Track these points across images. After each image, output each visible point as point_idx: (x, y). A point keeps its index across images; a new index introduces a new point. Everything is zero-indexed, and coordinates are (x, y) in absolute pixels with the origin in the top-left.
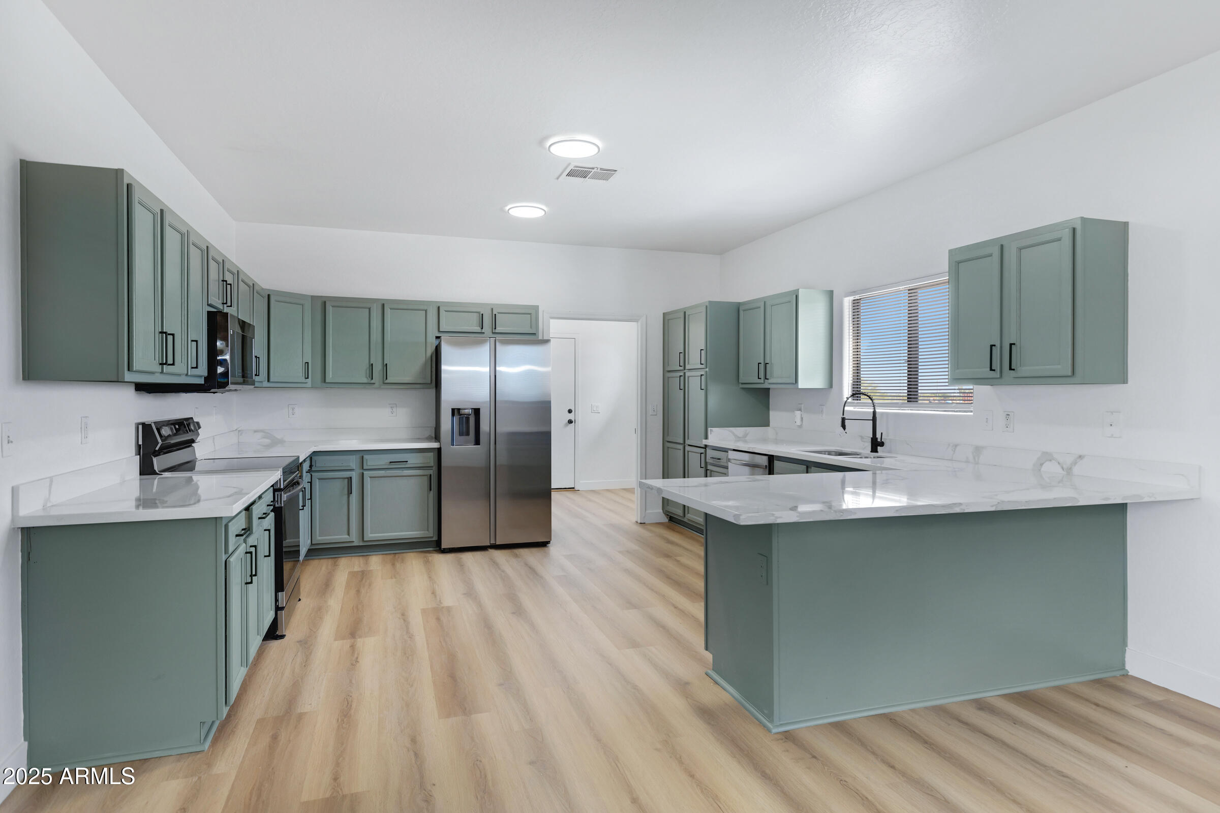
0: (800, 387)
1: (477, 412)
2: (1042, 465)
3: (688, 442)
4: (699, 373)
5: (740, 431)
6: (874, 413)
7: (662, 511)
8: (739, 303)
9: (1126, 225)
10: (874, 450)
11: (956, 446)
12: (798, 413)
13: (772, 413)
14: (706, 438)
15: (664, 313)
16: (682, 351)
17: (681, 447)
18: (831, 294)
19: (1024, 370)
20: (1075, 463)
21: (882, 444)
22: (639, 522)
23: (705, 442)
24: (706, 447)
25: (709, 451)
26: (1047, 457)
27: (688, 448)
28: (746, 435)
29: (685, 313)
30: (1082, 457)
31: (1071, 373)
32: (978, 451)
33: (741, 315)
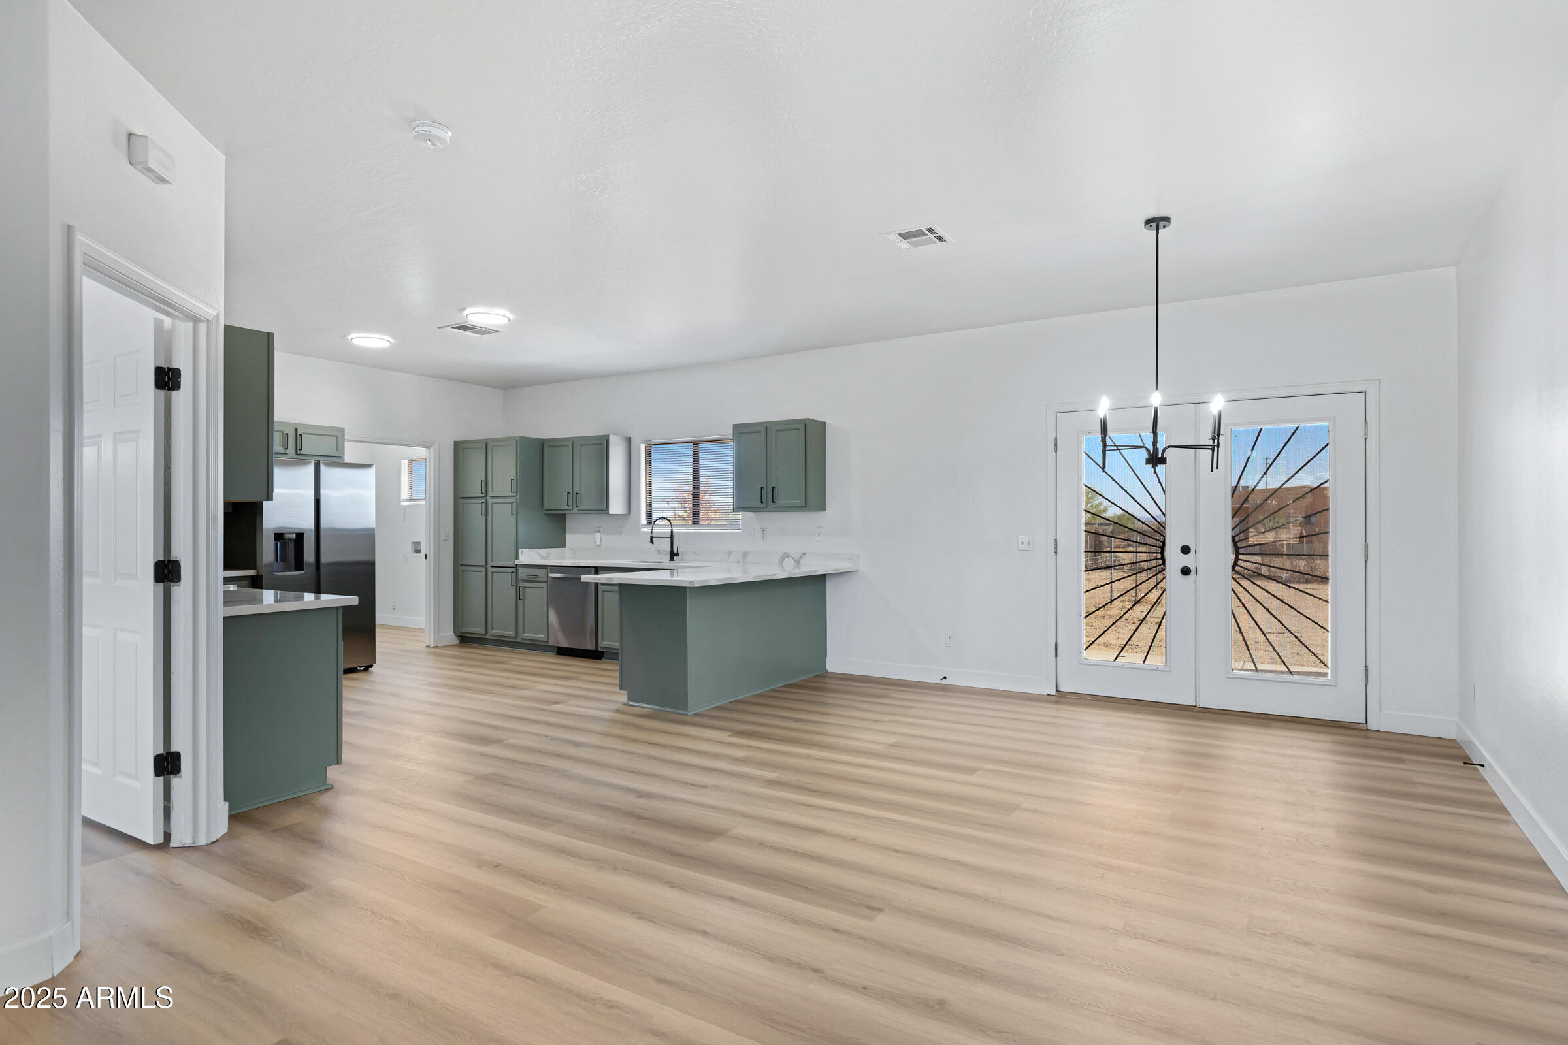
0: (610, 513)
1: (300, 536)
2: (783, 560)
3: (490, 563)
4: (510, 500)
5: (544, 551)
6: (672, 532)
7: (453, 634)
8: (543, 440)
9: (825, 423)
10: (672, 559)
11: (731, 552)
12: (598, 535)
13: (568, 536)
14: (517, 558)
15: (457, 444)
16: (484, 479)
17: (483, 569)
18: (629, 440)
19: (780, 502)
20: (801, 557)
21: (677, 555)
22: (432, 645)
23: (517, 562)
24: (516, 566)
25: (521, 571)
26: (786, 555)
27: (490, 570)
28: (549, 555)
29: (486, 444)
30: (804, 554)
31: (804, 505)
32: (745, 554)
33: (546, 450)
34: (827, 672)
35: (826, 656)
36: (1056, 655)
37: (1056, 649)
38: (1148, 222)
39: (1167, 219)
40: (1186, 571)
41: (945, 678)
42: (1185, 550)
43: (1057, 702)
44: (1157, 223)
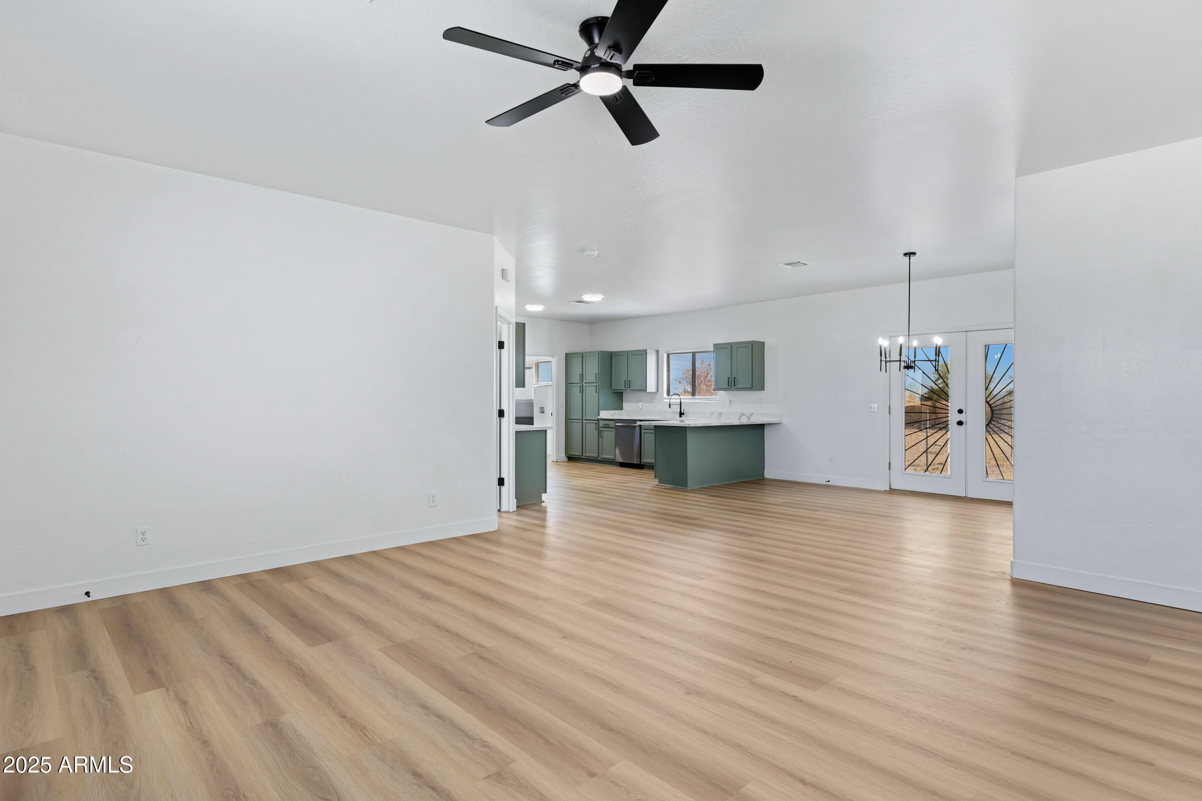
0: (648, 391)
2: (741, 417)
3: (584, 418)
4: (595, 384)
5: (612, 412)
6: (681, 402)
7: (564, 455)
8: (612, 352)
9: (764, 343)
10: (681, 416)
11: (712, 413)
12: (641, 403)
13: (623, 404)
14: (599, 415)
15: (566, 354)
16: (581, 373)
17: (581, 421)
18: (657, 352)
19: (738, 386)
20: (751, 415)
21: (683, 414)
22: (555, 461)
23: (599, 417)
24: (598, 420)
25: (601, 422)
26: (743, 414)
27: (584, 421)
28: (614, 414)
29: (583, 355)
30: (752, 414)
31: (751, 387)
32: (720, 414)
33: (613, 357)
34: (764, 478)
35: (764, 469)
36: (890, 469)
37: (890, 465)
38: (905, 254)
39: (914, 254)
40: (960, 423)
41: (829, 481)
42: (960, 411)
43: (890, 494)
44: (909, 254)
